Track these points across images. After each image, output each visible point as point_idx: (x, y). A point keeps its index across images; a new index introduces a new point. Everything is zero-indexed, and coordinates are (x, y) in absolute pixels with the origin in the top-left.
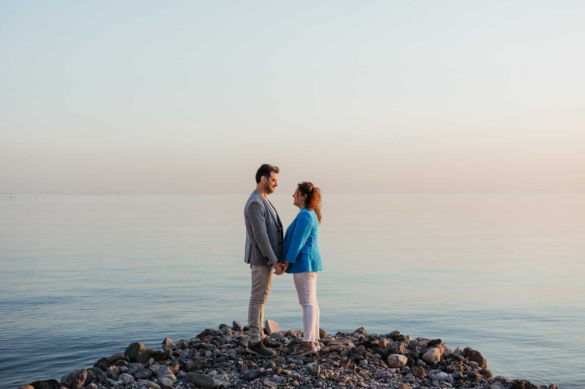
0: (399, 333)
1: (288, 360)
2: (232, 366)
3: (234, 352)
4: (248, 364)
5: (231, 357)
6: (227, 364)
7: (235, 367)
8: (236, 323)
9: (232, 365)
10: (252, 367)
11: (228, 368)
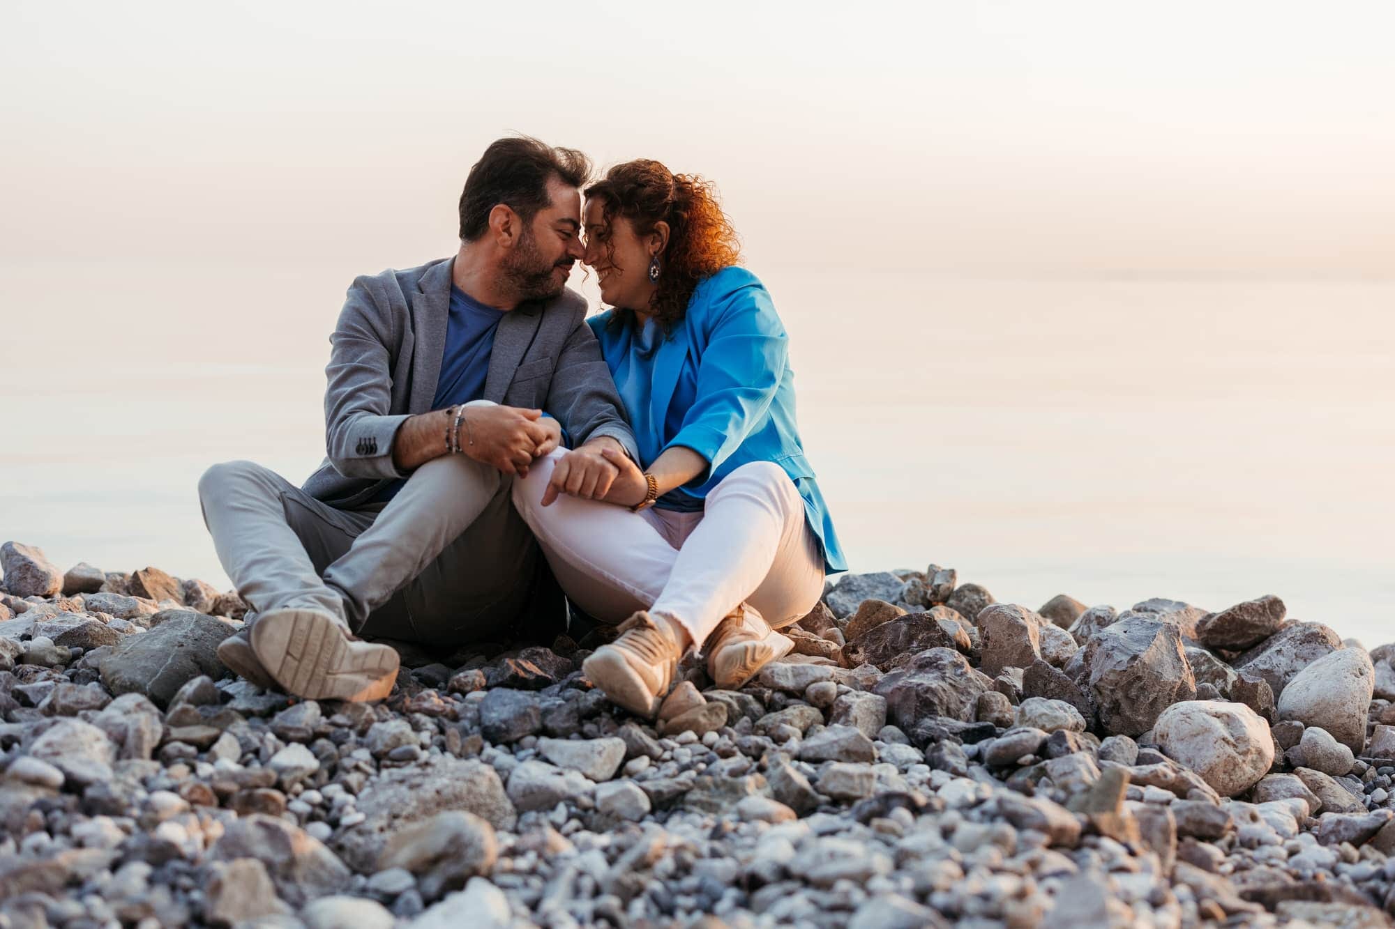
0: (952, 574)
1: (513, 780)
2: (122, 873)
3: (98, 739)
4: (263, 849)
5: (90, 792)
6: (67, 858)
7: (151, 881)
8: (22, 552)
9: (115, 866)
10: (299, 873)
11: (95, 901)
